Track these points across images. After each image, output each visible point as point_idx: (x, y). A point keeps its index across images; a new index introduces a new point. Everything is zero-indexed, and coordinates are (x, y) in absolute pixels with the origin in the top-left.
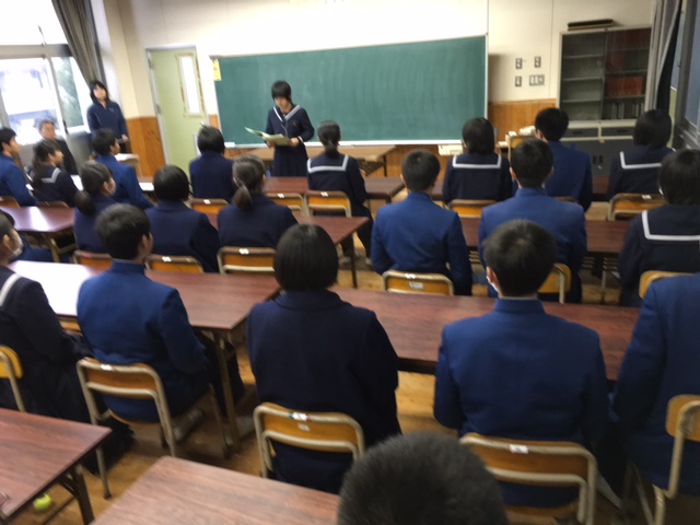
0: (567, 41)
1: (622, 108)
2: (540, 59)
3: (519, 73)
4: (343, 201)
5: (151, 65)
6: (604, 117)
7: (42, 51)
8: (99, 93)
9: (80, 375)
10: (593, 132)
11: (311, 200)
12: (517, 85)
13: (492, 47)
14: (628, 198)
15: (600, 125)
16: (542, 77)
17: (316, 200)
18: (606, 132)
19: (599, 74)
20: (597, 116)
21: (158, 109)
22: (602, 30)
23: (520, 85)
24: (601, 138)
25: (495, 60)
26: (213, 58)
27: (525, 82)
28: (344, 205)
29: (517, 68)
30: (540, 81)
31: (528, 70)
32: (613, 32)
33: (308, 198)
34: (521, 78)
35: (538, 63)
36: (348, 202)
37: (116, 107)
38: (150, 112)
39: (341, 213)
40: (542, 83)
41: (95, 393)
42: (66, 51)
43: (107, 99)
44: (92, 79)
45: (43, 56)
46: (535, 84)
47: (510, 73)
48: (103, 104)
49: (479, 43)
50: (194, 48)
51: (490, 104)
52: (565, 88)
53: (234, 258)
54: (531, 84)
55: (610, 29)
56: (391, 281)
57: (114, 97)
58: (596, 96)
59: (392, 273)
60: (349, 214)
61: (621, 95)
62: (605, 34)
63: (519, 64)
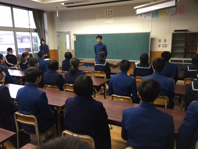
0: (174, 35)
1: (190, 55)
2: (166, 40)
3: (160, 43)
4: (104, 74)
5: (58, 36)
6: (184, 57)
7: (29, 30)
8: (43, 43)
9: (15, 116)
10: (181, 61)
11: (95, 73)
12: (159, 47)
13: (152, 36)
14: (189, 79)
15: (183, 59)
16: (166, 45)
17: (96, 73)
18: (185, 61)
19: (183, 45)
20: (182, 57)
21: (59, 48)
22: (185, 32)
23: (160, 47)
24: (184, 63)
25: (153, 39)
26: (74, 35)
27: (161, 46)
28: (104, 75)
29: (159, 42)
30: (166, 46)
31: (162, 43)
32: (187, 33)
33: (94, 73)
34: (160, 45)
35: (165, 41)
36: (105, 75)
37: (47, 46)
38: (56, 49)
39: (103, 78)
40: (166, 47)
41: (19, 123)
42: (36, 31)
43: (45, 44)
44: (42, 39)
45: (29, 32)
46: (164, 47)
47: (157, 43)
48: (44, 45)
49: (148, 34)
50: (70, 32)
51: (151, 51)
52: (173, 48)
53: (68, 87)
54: (163, 47)
55: (187, 32)
56: (114, 98)
57: (47, 44)
58: (182, 51)
59: (114, 95)
60: (105, 78)
61: (190, 51)
62: (185, 33)
63: (160, 41)
